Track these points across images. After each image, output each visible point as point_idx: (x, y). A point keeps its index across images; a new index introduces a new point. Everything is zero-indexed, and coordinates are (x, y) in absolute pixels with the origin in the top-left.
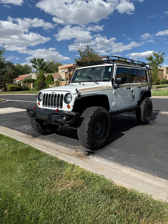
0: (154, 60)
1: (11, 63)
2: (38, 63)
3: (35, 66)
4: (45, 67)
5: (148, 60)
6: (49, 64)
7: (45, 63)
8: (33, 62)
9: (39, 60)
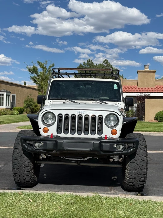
0: (39, 74)
5: (30, 71)
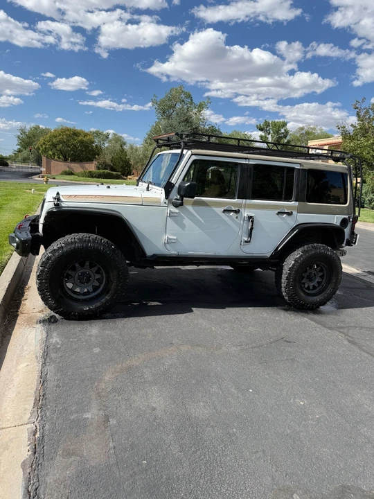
1: (217, 128)
2: (271, 132)
3: (266, 137)
4: (286, 141)
6: (303, 134)
7: (287, 132)
8: (261, 129)
9: (275, 125)
